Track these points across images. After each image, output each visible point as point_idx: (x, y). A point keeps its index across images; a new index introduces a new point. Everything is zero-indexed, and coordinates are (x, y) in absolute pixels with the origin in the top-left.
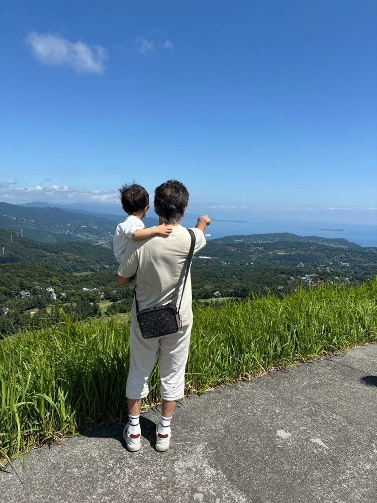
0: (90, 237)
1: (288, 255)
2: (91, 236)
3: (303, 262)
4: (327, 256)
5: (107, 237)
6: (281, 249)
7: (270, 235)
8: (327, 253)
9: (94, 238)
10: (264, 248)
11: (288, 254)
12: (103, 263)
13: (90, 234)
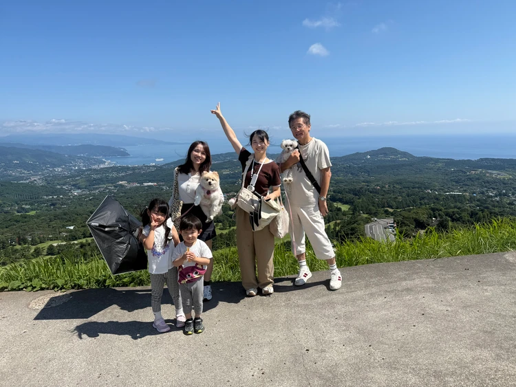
0: (24, 173)
2: (26, 172)
5: (46, 171)
6: (227, 168)
7: (221, 154)
9: (29, 174)
12: (23, 203)
13: (24, 169)
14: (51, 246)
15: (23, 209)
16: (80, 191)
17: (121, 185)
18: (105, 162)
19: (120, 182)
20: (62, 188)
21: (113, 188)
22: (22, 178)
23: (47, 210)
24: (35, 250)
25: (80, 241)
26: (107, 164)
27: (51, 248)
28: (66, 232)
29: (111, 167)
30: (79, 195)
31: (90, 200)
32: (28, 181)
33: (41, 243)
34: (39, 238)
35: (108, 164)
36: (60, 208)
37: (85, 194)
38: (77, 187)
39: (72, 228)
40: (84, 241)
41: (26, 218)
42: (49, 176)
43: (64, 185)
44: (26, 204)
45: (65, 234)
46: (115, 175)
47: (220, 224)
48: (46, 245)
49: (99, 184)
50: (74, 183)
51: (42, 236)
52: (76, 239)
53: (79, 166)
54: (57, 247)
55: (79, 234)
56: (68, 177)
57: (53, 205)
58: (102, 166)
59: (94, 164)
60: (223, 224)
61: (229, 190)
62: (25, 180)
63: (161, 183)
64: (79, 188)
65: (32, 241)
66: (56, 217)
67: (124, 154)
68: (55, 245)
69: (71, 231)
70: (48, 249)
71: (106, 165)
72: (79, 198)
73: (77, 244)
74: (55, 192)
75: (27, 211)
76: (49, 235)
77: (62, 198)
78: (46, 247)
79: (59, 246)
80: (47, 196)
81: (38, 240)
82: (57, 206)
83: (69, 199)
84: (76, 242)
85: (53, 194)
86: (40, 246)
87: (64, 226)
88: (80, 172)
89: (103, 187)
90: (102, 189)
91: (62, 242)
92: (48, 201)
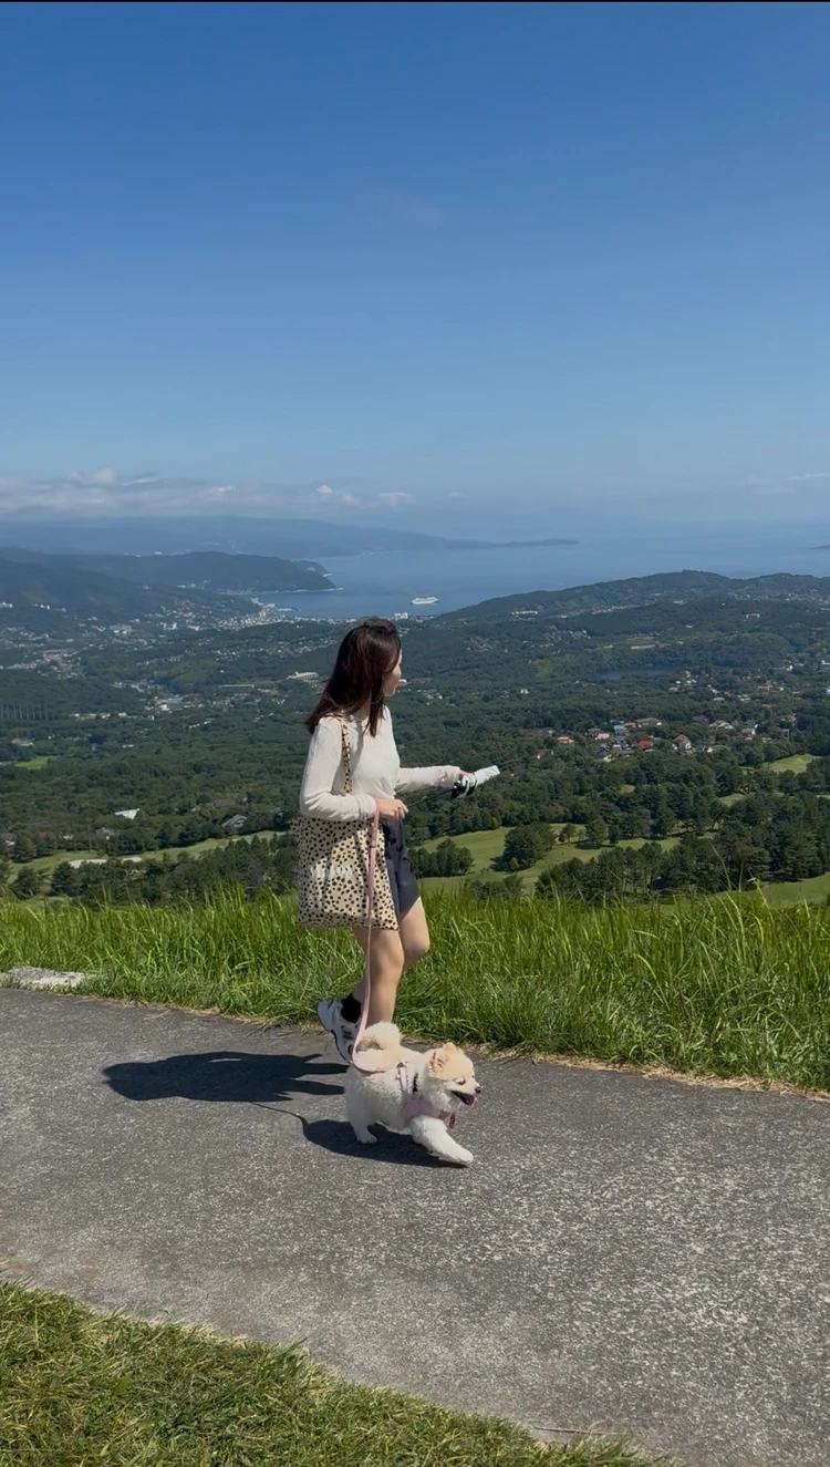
0: (25, 640)
1: (664, 651)
2: (31, 636)
3: (694, 673)
4: (792, 642)
5: (87, 634)
6: (645, 631)
7: (632, 581)
8: (794, 632)
9: (38, 642)
10: (589, 633)
11: (662, 646)
12: (16, 730)
13: (28, 629)
14: (66, 866)
15: (15, 749)
16: (177, 699)
17: (299, 683)
18: (259, 609)
19: (298, 675)
20: (128, 689)
21: (275, 692)
22: (18, 655)
23: (78, 756)
24: (21, 877)
25: (150, 855)
26: (263, 614)
27: (64, 873)
28: (115, 827)
29: (275, 626)
30: (175, 713)
31: (205, 728)
32: (33, 666)
33: (40, 855)
34: (35, 841)
35: (267, 612)
36: (114, 751)
37: (189, 711)
38: (171, 685)
39: (131, 814)
40: (157, 856)
41: (12, 777)
42: (93, 652)
43: (134, 679)
44: (23, 736)
45: (107, 833)
46: (282, 649)
47: (581, 828)
48: (50, 864)
49: (234, 678)
50: (165, 673)
51: (43, 835)
52: (138, 851)
53: (181, 621)
54: (80, 870)
55: (151, 834)
56: (148, 655)
57: (95, 739)
58: (249, 622)
59: (227, 616)
60: (590, 829)
61: (638, 710)
62: (28, 661)
63: (422, 681)
64: (178, 690)
65: (16, 849)
66: (94, 779)
67: (316, 583)
68: (76, 864)
69: (127, 823)
70: (56, 875)
71: (262, 619)
72: (172, 721)
73: (138, 866)
74: (104, 700)
75: (24, 755)
76: (65, 832)
77: (124, 721)
78: (51, 872)
79: (86, 868)
80: (82, 712)
81: (32, 847)
82: (109, 743)
83: (145, 724)
84: (136, 859)
85: (100, 705)
86: (36, 865)
87: (112, 808)
88: (184, 639)
89: (244, 690)
90: (243, 696)
91: (99, 856)
92: (84, 727)
